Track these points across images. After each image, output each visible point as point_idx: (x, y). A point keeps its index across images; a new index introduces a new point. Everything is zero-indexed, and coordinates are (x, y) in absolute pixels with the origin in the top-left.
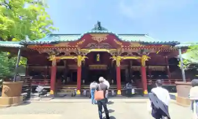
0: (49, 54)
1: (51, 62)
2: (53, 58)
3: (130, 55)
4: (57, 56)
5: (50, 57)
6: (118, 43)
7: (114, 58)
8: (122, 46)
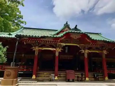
0: (32, 45)
1: (34, 51)
2: (36, 49)
3: (94, 50)
4: (39, 47)
5: (33, 47)
6: (88, 40)
7: (83, 51)
8: (91, 43)
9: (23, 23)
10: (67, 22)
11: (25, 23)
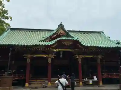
7: (77, 56)
9: (8, 19)
10: (61, 23)
11: (11, 18)
